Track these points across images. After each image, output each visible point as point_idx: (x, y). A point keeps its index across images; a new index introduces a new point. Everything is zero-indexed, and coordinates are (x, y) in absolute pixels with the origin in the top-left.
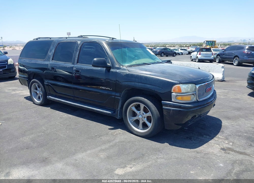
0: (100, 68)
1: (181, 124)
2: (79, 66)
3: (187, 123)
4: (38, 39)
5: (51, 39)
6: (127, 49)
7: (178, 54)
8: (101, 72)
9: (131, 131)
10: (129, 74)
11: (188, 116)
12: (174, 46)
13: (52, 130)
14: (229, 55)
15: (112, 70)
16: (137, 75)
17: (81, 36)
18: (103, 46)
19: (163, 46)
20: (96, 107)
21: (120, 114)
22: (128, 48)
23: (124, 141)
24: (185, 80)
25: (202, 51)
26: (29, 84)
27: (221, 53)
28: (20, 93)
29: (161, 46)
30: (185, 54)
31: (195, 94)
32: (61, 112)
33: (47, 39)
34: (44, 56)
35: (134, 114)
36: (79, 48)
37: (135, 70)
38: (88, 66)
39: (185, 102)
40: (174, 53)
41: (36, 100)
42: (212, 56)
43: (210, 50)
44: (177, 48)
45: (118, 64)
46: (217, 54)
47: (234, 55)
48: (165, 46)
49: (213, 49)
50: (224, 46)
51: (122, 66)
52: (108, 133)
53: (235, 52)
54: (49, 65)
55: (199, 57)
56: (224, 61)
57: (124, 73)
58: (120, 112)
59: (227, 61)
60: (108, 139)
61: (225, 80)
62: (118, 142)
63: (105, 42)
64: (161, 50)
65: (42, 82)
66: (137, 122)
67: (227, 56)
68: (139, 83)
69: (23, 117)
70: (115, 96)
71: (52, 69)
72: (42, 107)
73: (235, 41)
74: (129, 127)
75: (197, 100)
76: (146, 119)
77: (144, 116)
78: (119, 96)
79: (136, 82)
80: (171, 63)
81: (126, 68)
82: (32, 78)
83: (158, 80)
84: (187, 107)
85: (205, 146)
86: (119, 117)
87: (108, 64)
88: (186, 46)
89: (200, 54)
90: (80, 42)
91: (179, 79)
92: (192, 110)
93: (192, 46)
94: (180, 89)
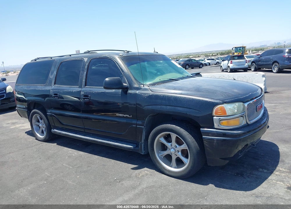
0: (114, 90)
1: (229, 158)
2: (88, 89)
3: (237, 155)
4: (37, 59)
5: (51, 58)
6: (147, 63)
7: (205, 65)
8: (116, 96)
9: (161, 171)
10: (152, 95)
11: (238, 145)
12: (199, 57)
13: (58, 176)
14: (266, 61)
15: (130, 91)
16: (163, 96)
17: (88, 52)
18: (115, 61)
19: (186, 57)
20: (113, 141)
21: (144, 148)
22: (148, 61)
23: (153, 186)
24: (229, 98)
25: (234, 59)
26: (29, 116)
27: (256, 60)
28: (20, 127)
29: (184, 57)
30: (213, 64)
31: (244, 116)
32: (69, 149)
33: (47, 59)
34: (44, 80)
35: (164, 148)
36: (86, 67)
37: (160, 89)
38: (99, 88)
39: (231, 128)
40: (200, 65)
41: (38, 135)
42: (246, 64)
43: (243, 57)
44: (203, 59)
45: (137, 83)
46: (252, 61)
47: (273, 60)
48: (189, 57)
49: (246, 56)
50: (255, 52)
51: (143, 86)
52: (132, 174)
53: (273, 57)
54: (51, 90)
55: (231, 66)
56: (260, 69)
57: (145, 94)
58: (144, 146)
59: (264, 69)
60: (131, 183)
61: (267, 91)
62: (146, 188)
63: (118, 56)
64: (185, 61)
65: (45, 113)
66: (168, 158)
67: (264, 62)
68: (167, 107)
69: (22, 159)
70: (137, 125)
71: (55, 96)
72: (46, 143)
73: (268, 45)
74: (158, 165)
75: (247, 122)
76: (180, 153)
77: (177, 149)
78: (141, 125)
79: (162, 105)
80: (201, 76)
81: (148, 88)
82: (32, 108)
83: (193, 100)
84: (236, 135)
85: (264, 184)
86: (145, 152)
87: (124, 84)
88: (212, 55)
89: (231, 63)
90: (87, 59)
91: (221, 98)
92: (242, 137)
93: (219, 54)
94: (224, 111)
